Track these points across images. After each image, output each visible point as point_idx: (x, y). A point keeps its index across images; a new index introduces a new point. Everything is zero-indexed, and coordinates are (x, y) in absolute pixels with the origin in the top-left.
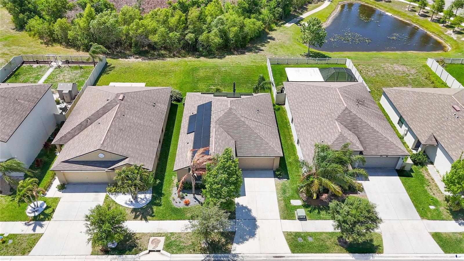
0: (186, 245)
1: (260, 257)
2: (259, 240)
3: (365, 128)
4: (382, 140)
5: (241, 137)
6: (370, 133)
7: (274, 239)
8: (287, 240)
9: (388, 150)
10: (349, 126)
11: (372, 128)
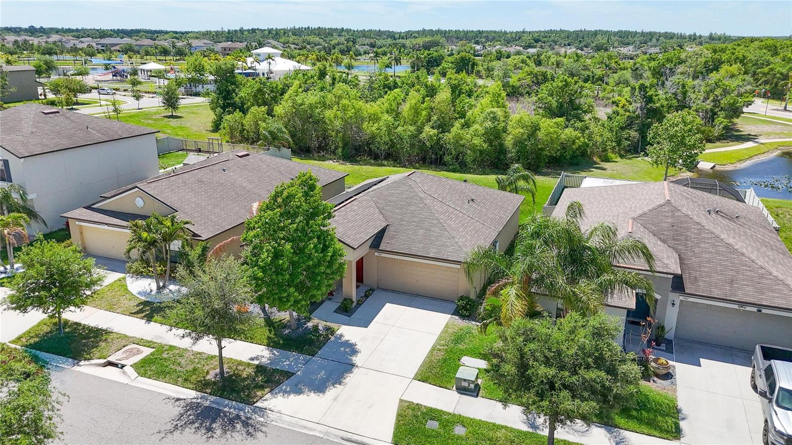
0: (179, 369)
1: (310, 429)
2: (335, 399)
3: (708, 243)
4: (750, 271)
5: (403, 221)
6: (718, 253)
7: (370, 408)
8: (399, 415)
9: (763, 293)
10: (663, 234)
11: (728, 245)
